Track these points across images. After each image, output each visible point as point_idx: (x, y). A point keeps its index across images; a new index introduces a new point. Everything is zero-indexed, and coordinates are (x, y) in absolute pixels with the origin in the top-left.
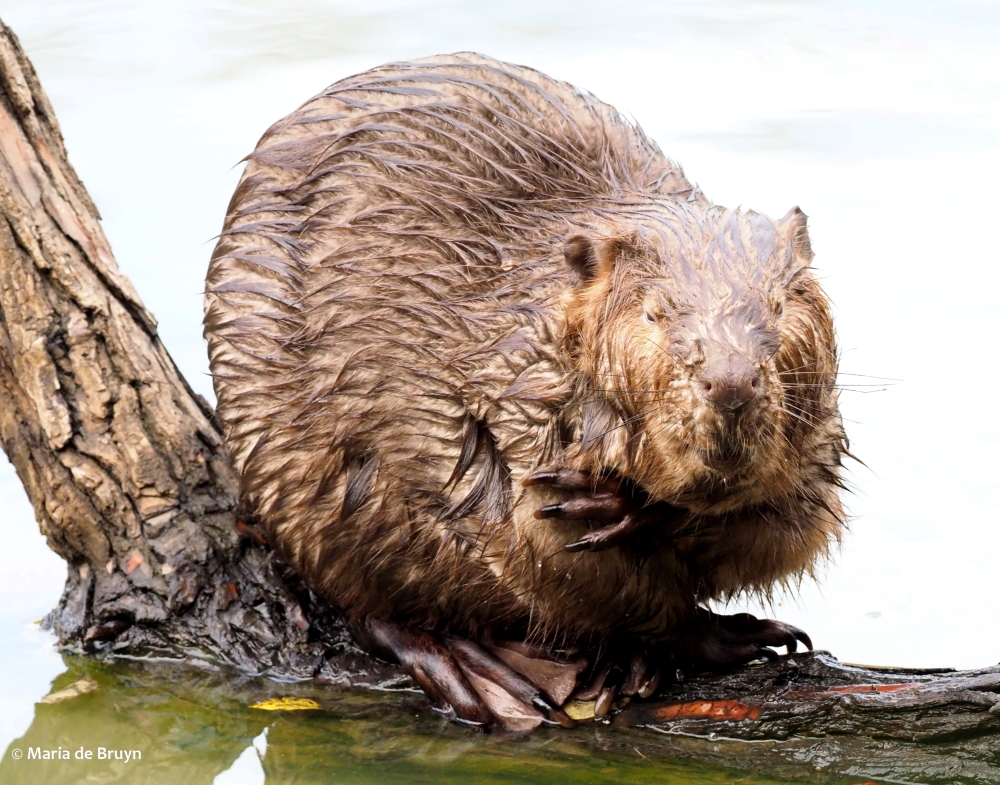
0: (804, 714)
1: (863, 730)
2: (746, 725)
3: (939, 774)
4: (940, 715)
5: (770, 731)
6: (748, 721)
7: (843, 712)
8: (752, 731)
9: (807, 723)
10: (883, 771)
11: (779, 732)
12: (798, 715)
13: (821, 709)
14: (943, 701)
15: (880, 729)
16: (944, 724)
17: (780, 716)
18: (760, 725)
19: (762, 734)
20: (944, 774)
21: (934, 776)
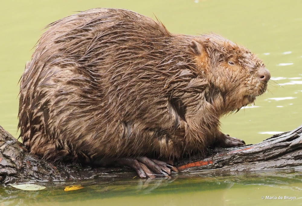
0: (227, 159)
1: (245, 161)
2: (210, 166)
3: (282, 165)
4: (270, 151)
5: (218, 166)
6: (210, 165)
7: (239, 157)
8: (212, 167)
9: (228, 162)
10: (263, 168)
11: (221, 166)
12: (225, 160)
13: (232, 157)
14: (271, 147)
15: (251, 159)
16: (274, 153)
17: (220, 161)
18: (215, 165)
19: (215, 167)
20: (283, 165)
21: (280, 166)
